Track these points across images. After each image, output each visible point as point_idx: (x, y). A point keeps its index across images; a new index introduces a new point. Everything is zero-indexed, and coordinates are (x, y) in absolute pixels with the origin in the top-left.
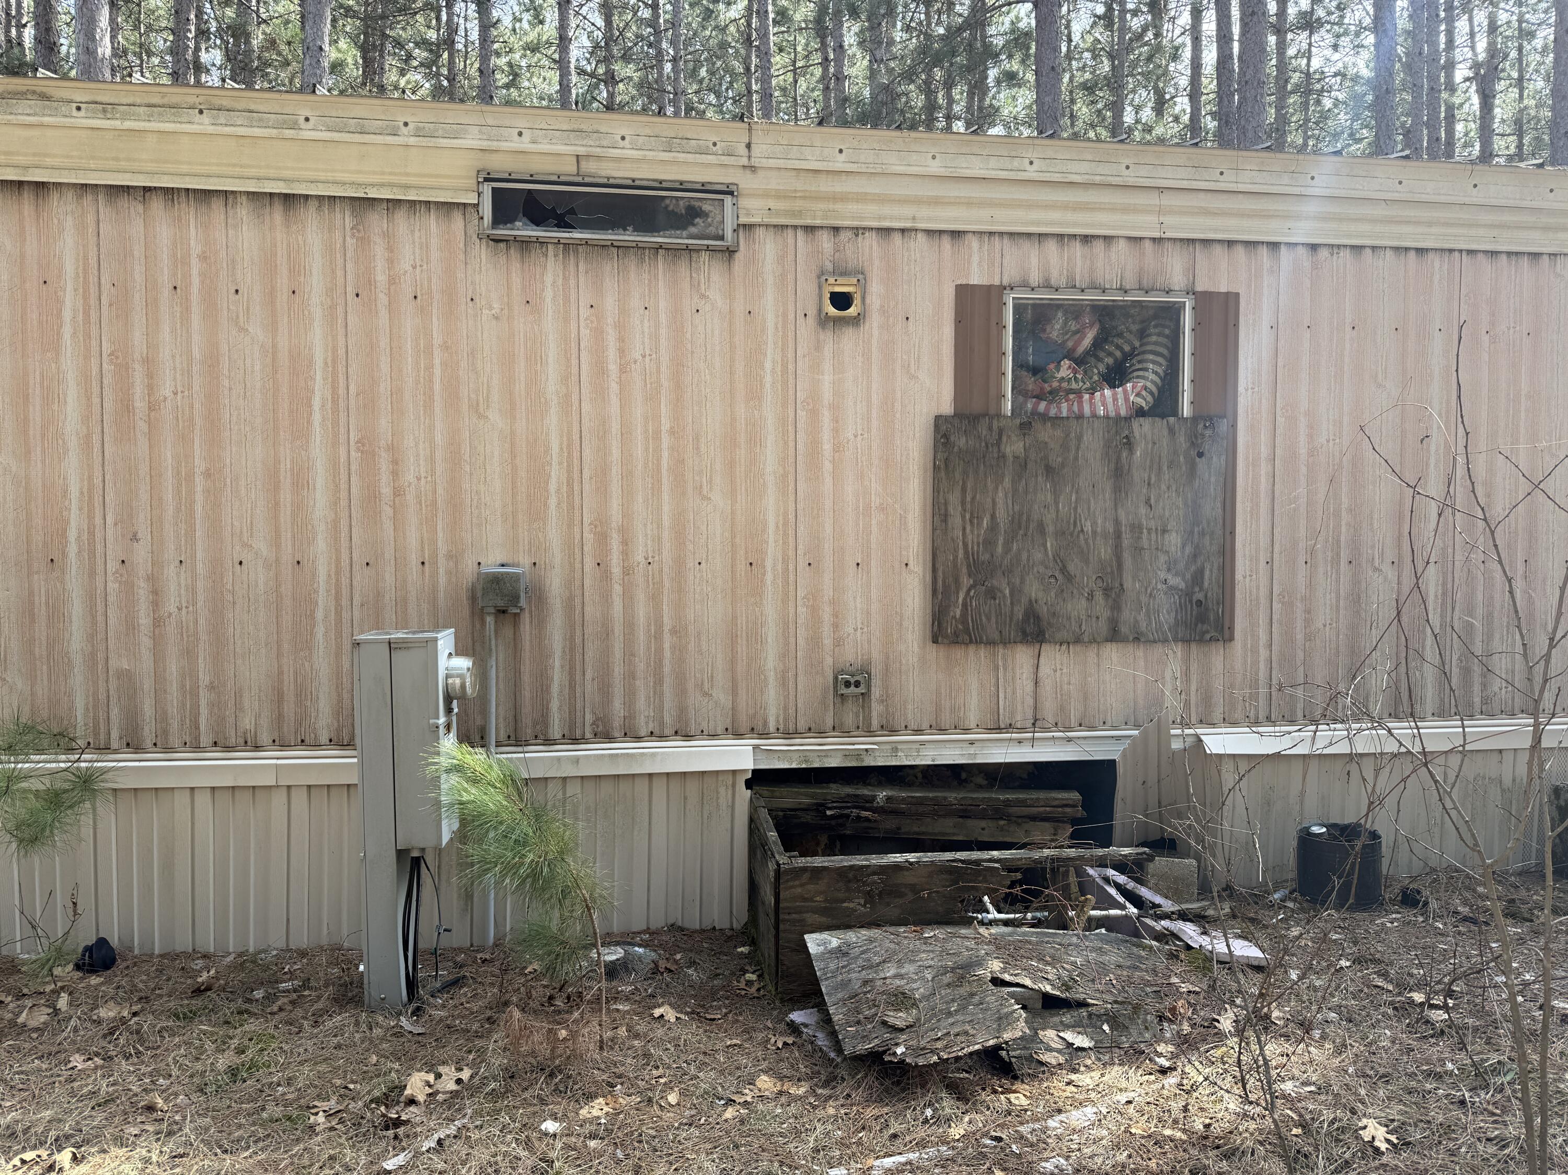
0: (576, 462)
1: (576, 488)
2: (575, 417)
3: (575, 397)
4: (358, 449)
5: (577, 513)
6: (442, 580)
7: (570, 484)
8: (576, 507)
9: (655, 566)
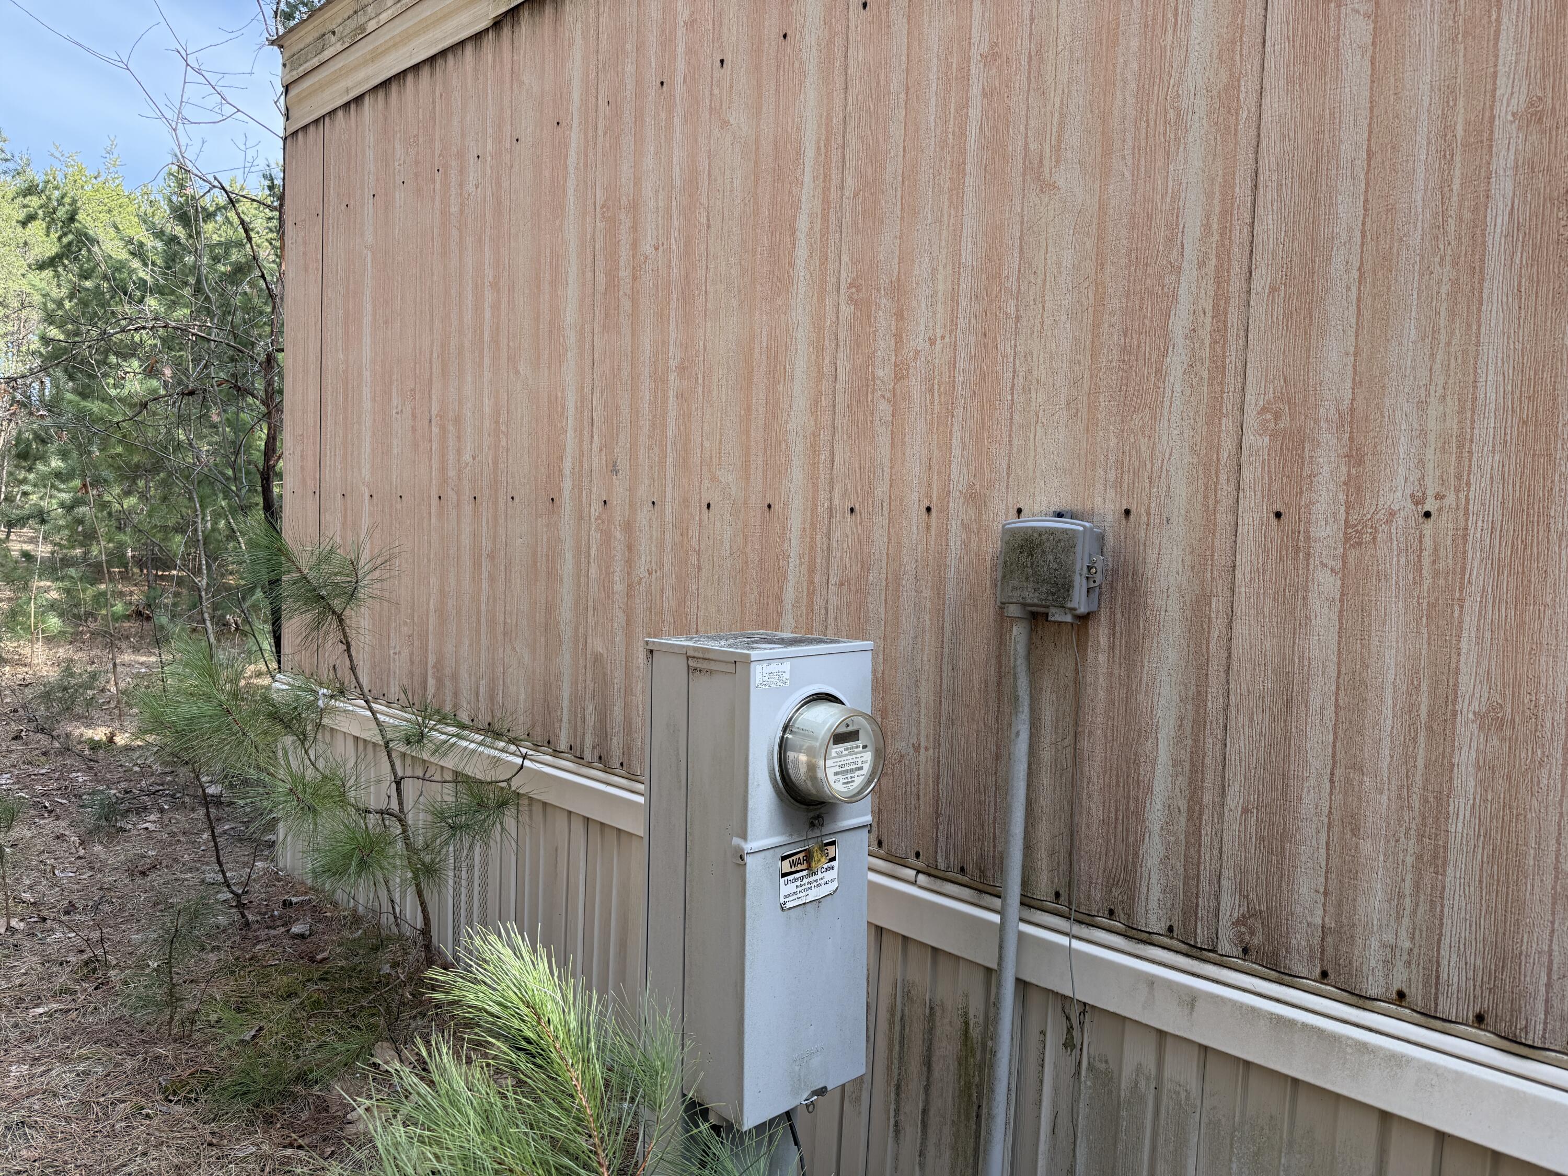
0: (1238, 252)
1: (1234, 319)
2: (1245, 137)
3: (1248, 87)
4: (852, 300)
5: (1231, 382)
6: (955, 542)
7: (1220, 316)
8: (1230, 369)
9: (1444, 523)
